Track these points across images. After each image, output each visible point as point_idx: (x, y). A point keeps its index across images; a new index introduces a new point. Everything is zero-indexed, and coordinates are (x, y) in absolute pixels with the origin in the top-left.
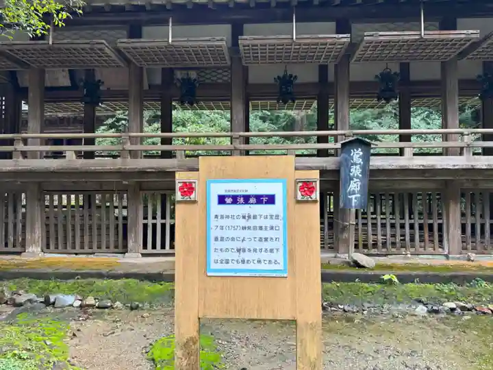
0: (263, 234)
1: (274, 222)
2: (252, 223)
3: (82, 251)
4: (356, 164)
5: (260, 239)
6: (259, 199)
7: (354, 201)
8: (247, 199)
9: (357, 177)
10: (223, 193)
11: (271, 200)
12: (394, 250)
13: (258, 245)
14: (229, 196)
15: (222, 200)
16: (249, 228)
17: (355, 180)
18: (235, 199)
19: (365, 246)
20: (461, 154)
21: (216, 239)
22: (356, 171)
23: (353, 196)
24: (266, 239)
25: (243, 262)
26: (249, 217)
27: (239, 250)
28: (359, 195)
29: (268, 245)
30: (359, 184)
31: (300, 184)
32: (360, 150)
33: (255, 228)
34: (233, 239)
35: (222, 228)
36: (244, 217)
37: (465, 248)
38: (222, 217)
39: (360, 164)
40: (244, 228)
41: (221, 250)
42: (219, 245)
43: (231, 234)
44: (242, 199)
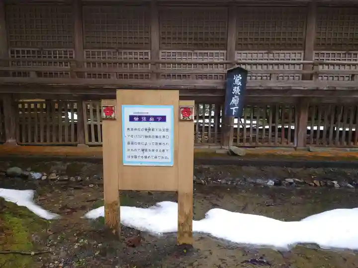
0: (158, 141)
1: (165, 133)
2: (151, 133)
3: (45, 143)
4: (237, 86)
5: (156, 144)
6: (156, 119)
7: (234, 111)
8: (148, 118)
9: (237, 95)
10: (132, 114)
11: (163, 119)
12: (260, 144)
13: (155, 147)
14: (136, 116)
15: (132, 118)
16: (150, 136)
17: (236, 97)
18: (140, 118)
19: (241, 141)
20: (311, 79)
21: (129, 143)
22: (236, 90)
23: (234, 108)
24: (160, 144)
25: (146, 157)
26: (149, 130)
27: (143, 150)
28: (237, 108)
29: (162, 147)
30: (238, 99)
31: (183, 109)
32: (240, 75)
33: (153, 137)
34: (139, 143)
35: (132, 136)
36: (146, 130)
37: (308, 143)
38: (132, 129)
39: (239, 86)
40: (146, 137)
41: (132, 150)
42: (131, 147)
43: (138, 140)
44: (145, 118)
